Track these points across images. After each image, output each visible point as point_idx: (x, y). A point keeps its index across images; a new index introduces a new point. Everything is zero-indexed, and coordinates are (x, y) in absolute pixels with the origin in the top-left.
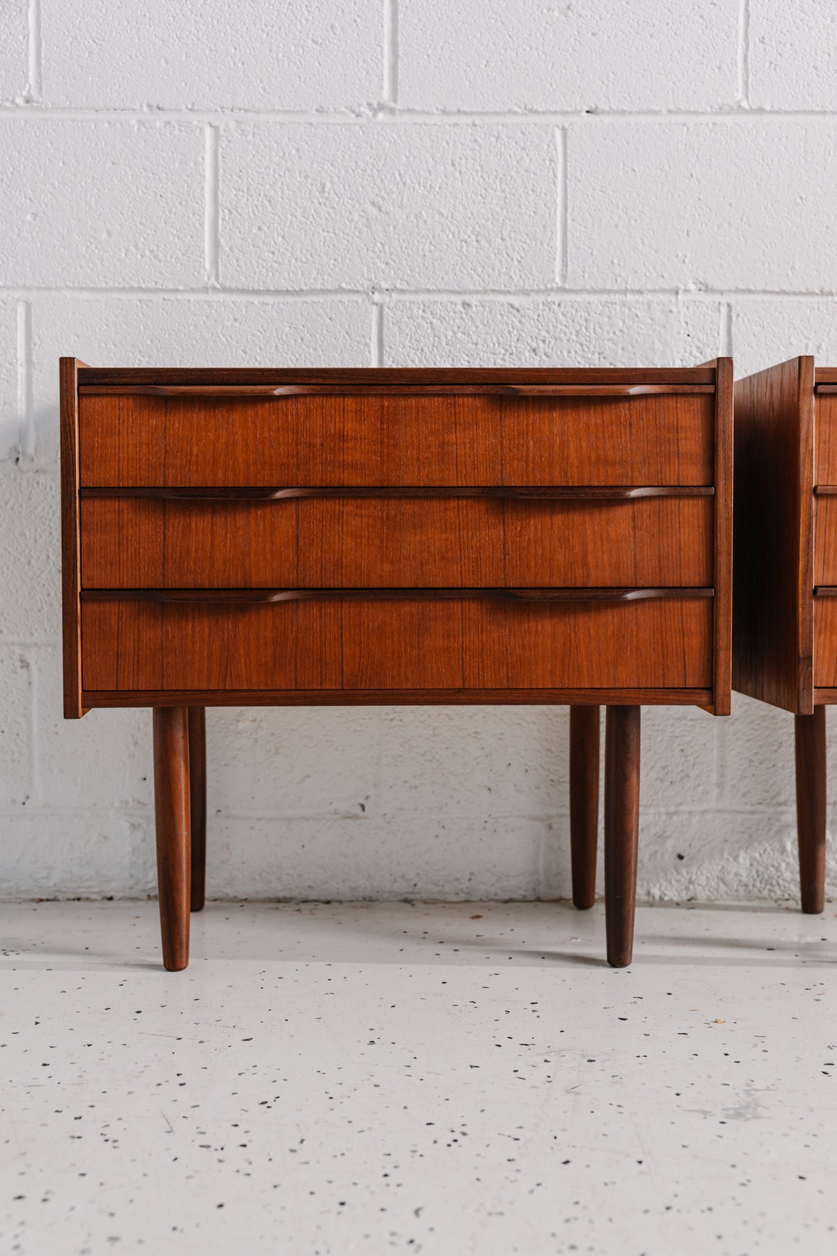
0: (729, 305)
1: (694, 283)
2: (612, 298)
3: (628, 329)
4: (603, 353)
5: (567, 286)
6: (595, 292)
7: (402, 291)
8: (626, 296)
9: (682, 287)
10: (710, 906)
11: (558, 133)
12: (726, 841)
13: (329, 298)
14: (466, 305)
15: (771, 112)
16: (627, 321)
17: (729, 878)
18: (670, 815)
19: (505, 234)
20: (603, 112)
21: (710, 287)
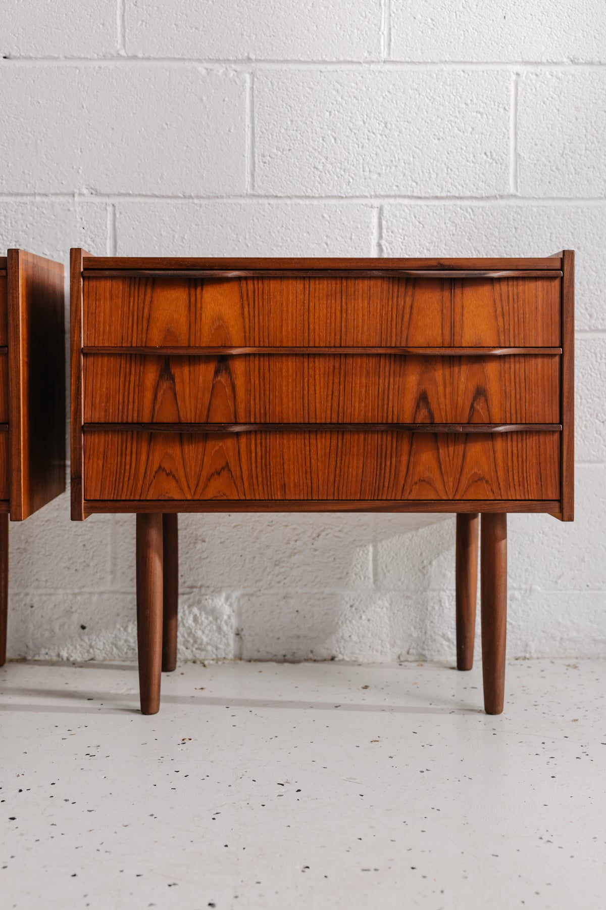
0: (113, 205)
1: (87, 189)
2: (25, 199)
3: (37, 223)
4: (18, 241)
6: (11, 194)
8: (35, 198)
9: (78, 191)
10: (102, 666)
12: (118, 615)
15: (143, 58)
16: (36, 217)
17: (120, 643)
18: (75, 595)
20: (15, 58)
21: (98, 191)
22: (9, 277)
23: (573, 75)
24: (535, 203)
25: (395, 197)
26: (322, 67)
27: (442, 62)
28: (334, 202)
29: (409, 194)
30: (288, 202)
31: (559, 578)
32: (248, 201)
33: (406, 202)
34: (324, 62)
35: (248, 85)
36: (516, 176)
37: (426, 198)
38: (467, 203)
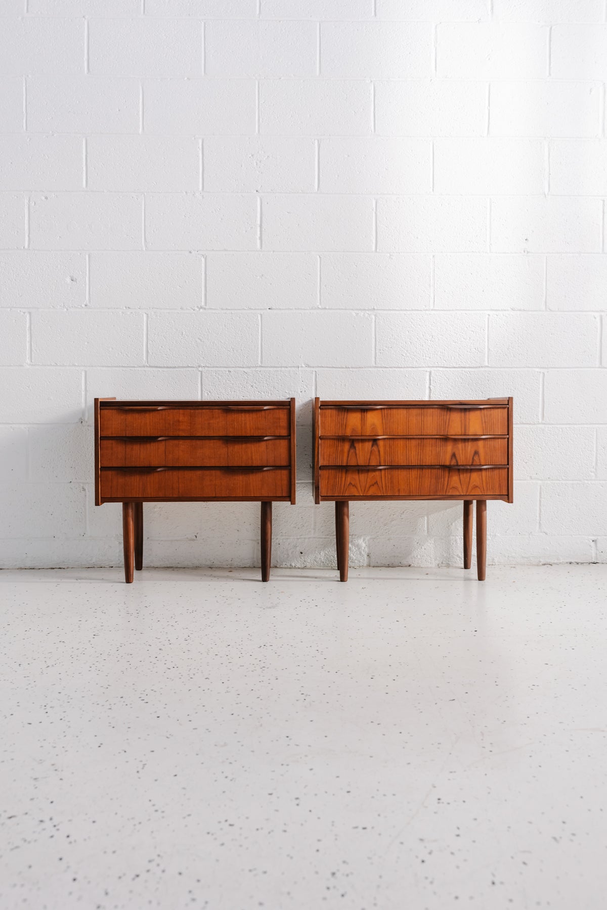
0: (315, 372)
1: (304, 364)
2: (277, 369)
3: (282, 379)
5: (262, 365)
6: (271, 367)
7: (208, 367)
8: (282, 368)
9: (300, 366)
10: (310, 568)
11: (259, 316)
12: (317, 548)
13: (185, 369)
14: (229, 371)
15: (329, 309)
16: (282, 377)
17: (318, 560)
18: (298, 539)
19: (242, 349)
20: (274, 309)
21: (309, 365)
22: (291, 409)
23: (512, 315)
24: (496, 369)
25: (436, 367)
26: (405, 312)
27: (456, 310)
28: (410, 369)
29: (442, 366)
30: (391, 369)
31: (507, 530)
32: (374, 369)
33: (441, 369)
34: (406, 310)
35: (373, 321)
36: (488, 358)
37: (450, 368)
38: (467, 369)
